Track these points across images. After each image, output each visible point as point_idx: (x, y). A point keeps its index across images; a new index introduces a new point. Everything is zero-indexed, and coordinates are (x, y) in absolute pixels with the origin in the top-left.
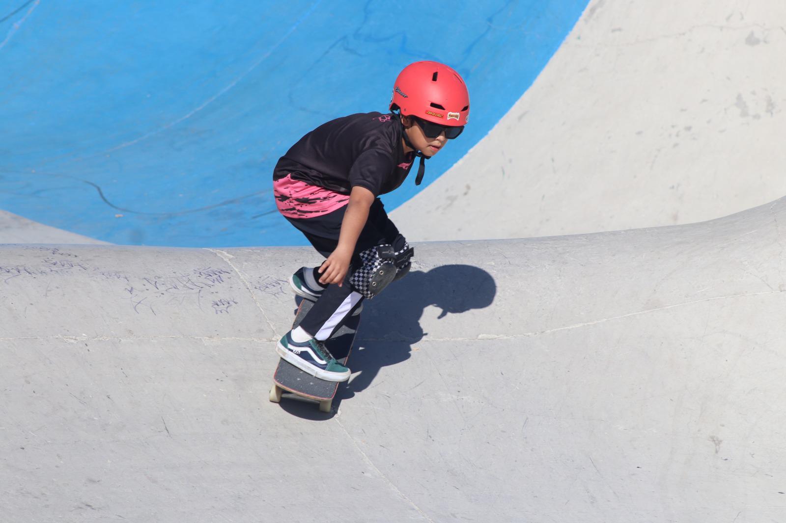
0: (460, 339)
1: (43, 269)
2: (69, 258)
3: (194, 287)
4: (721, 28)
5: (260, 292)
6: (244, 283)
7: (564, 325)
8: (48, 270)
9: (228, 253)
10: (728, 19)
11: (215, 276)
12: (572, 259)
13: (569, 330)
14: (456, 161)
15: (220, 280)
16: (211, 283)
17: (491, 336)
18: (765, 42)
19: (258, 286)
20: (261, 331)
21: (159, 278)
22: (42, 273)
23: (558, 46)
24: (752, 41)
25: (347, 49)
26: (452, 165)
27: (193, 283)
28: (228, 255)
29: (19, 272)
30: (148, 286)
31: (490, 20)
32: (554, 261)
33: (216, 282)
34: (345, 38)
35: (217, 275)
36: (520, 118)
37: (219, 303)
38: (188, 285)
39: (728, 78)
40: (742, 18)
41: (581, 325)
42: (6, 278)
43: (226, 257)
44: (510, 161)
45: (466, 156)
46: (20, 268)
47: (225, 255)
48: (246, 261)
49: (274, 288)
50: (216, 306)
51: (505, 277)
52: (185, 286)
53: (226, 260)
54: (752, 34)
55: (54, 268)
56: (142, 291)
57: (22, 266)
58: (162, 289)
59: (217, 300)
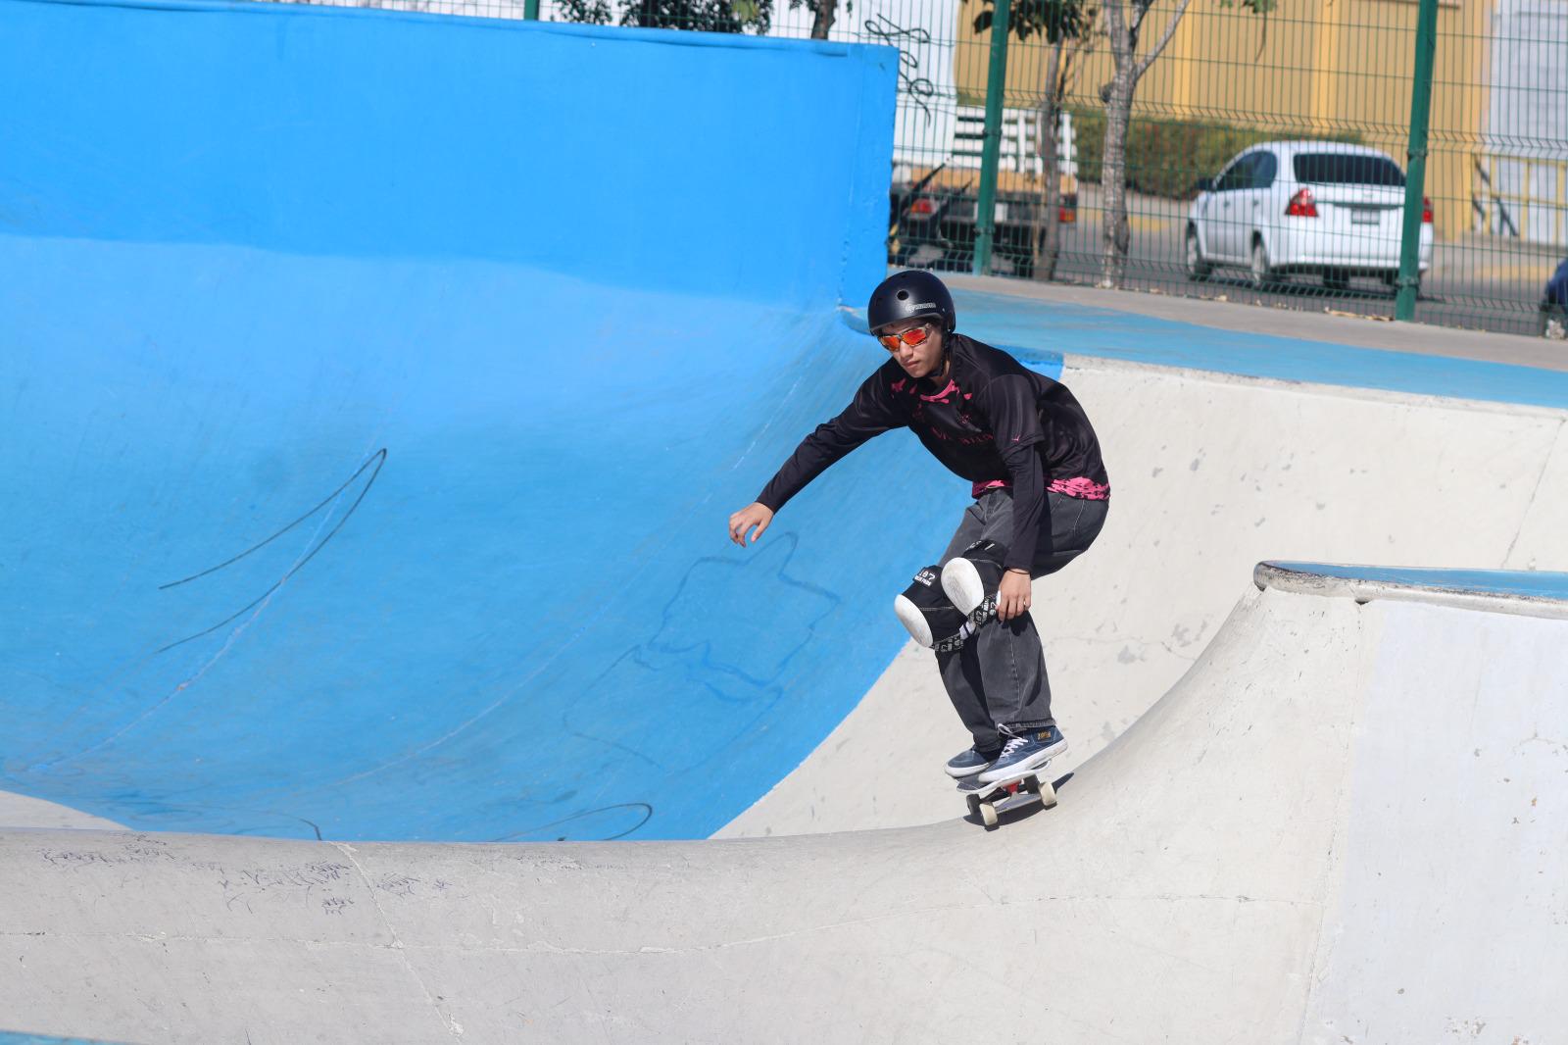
0: (618, 951)
1: (122, 856)
2: (156, 846)
3: (304, 883)
4: (1089, 641)
5: (383, 891)
6: (366, 882)
7: (744, 938)
8: (127, 858)
9: (351, 846)
10: (1098, 630)
11: (330, 871)
12: (764, 862)
13: (750, 944)
14: (757, 798)
15: (336, 876)
16: (324, 879)
17: (656, 950)
18: (1142, 660)
19: (381, 884)
20: (378, 935)
21: (262, 871)
22: (120, 860)
23: (892, 660)
24: (1125, 657)
25: (637, 661)
26: (752, 804)
27: (302, 879)
28: (351, 849)
29: (92, 859)
30: (247, 879)
31: (812, 627)
32: (741, 865)
33: (330, 878)
34: (637, 648)
35: (334, 871)
36: (839, 747)
37: (331, 902)
38: (295, 880)
39: (1095, 703)
40: (1116, 630)
41: (764, 938)
42: (75, 865)
43: (348, 850)
44: (823, 799)
45: (770, 794)
46: (94, 855)
47: (347, 848)
48: (371, 856)
49: (400, 887)
50: (327, 905)
51: (681, 881)
52: (292, 881)
53: (348, 854)
54: (1127, 648)
55: (136, 856)
56: (239, 885)
57: (96, 852)
58: (263, 883)
59: (329, 898)
